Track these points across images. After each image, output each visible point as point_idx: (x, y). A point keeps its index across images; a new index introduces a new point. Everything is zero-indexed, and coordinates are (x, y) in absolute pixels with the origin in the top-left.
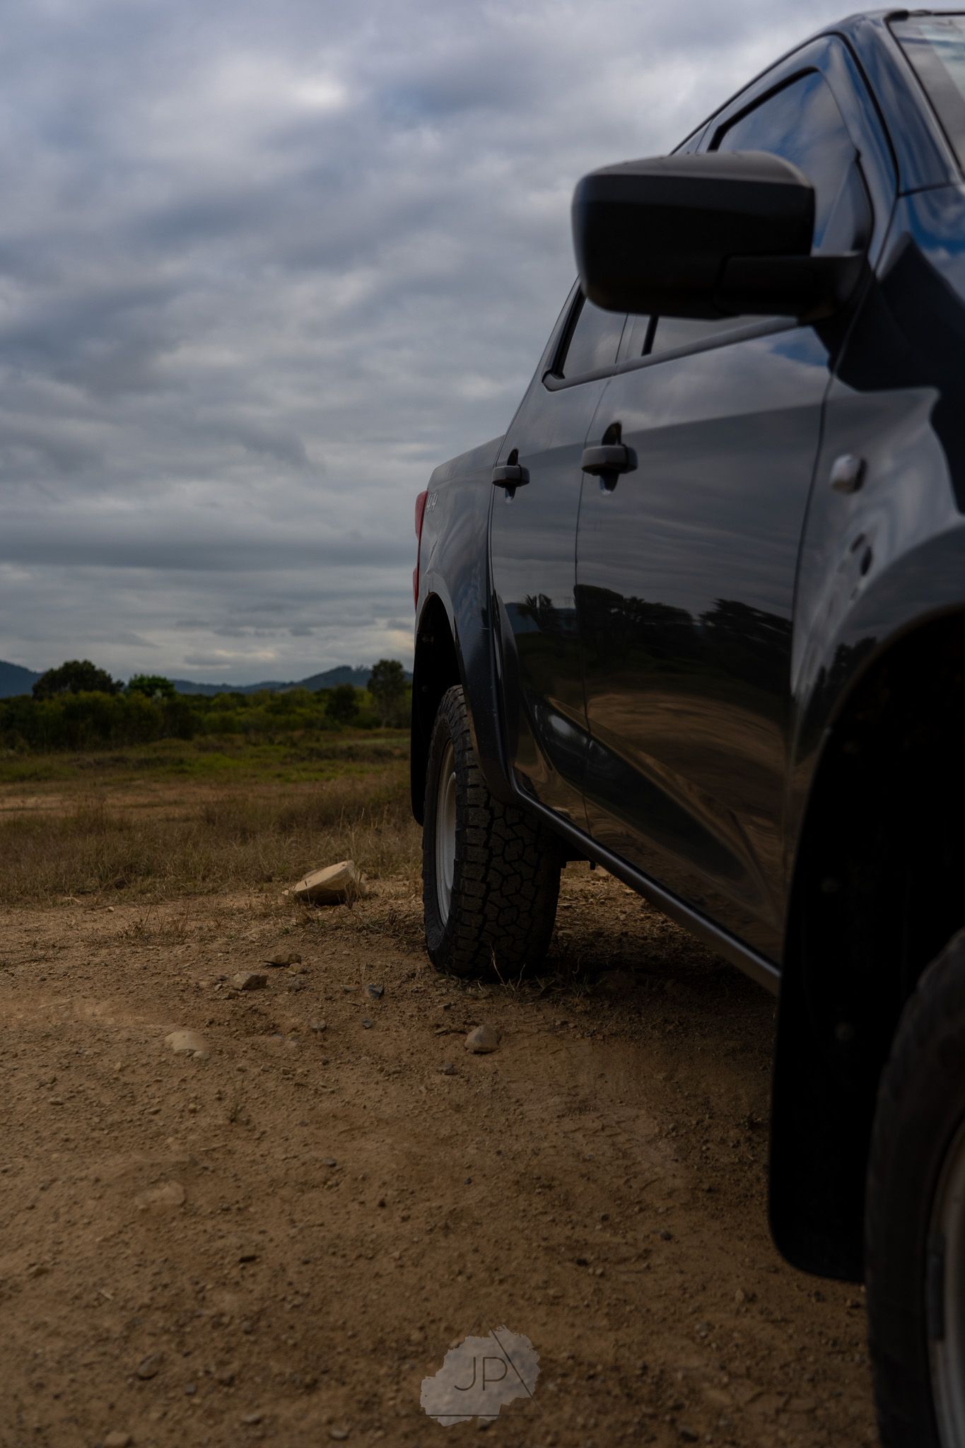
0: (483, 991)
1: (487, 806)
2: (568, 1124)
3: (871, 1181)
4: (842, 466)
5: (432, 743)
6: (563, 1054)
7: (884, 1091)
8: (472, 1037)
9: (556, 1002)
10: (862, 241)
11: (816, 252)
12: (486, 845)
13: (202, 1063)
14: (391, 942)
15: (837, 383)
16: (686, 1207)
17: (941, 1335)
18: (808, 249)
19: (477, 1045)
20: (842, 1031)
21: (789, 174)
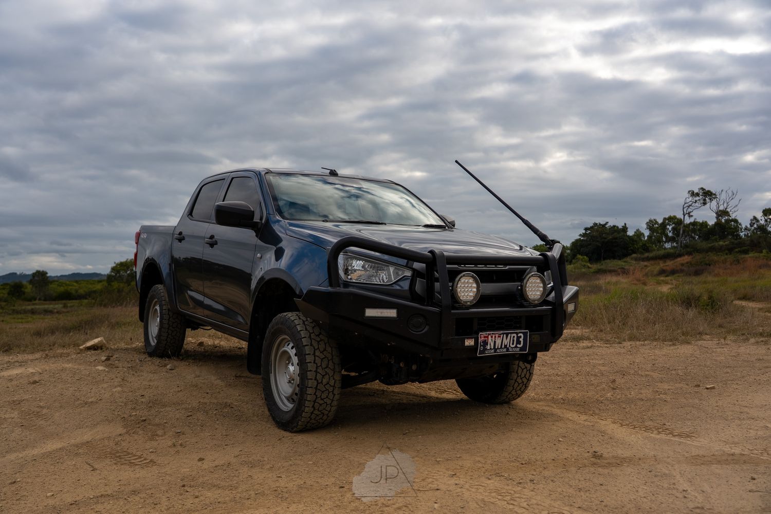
0: (167, 359)
1: (168, 314)
2: (196, 379)
3: (262, 355)
4: (259, 255)
5: (148, 300)
6: (191, 369)
7: (264, 342)
8: (168, 367)
9: (185, 361)
10: (261, 219)
11: (254, 221)
12: (168, 324)
13: (108, 372)
14: (135, 353)
15: (259, 240)
16: (225, 387)
17: (271, 373)
18: (253, 220)
19: (170, 368)
20: (258, 337)
21: (250, 208)
